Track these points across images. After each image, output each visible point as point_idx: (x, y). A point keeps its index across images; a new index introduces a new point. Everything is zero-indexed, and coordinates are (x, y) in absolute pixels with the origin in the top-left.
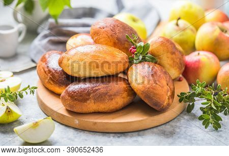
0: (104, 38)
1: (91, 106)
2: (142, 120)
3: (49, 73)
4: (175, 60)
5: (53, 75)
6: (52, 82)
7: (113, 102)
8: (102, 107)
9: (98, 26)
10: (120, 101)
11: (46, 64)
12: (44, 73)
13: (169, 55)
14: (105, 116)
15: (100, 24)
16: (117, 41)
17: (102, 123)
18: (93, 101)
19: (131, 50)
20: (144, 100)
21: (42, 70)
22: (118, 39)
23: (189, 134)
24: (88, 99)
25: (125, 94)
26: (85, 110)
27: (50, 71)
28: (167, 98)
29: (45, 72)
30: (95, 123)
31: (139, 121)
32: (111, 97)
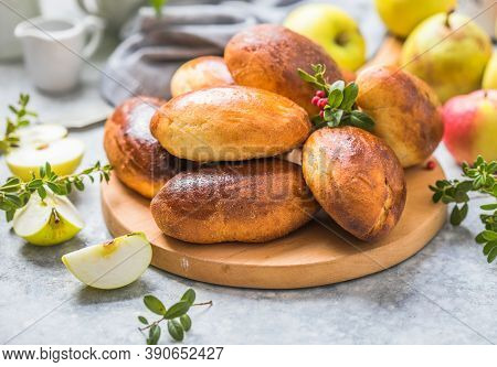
0: (255, 72)
1: (219, 227)
2: (332, 262)
3: (128, 150)
4: (410, 125)
5: (136, 154)
6: (133, 170)
7: (269, 218)
8: (242, 230)
9: (242, 45)
10: (283, 217)
11: (122, 128)
12: (118, 149)
13: (397, 112)
14: (250, 252)
15: (246, 40)
16: (284, 80)
17: (241, 266)
18: (221, 217)
19: (316, 101)
20: (331, 215)
21: (114, 142)
22: (286, 75)
23: (451, 274)
24: (210, 213)
25: (296, 202)
26: (204, 236)
27: (129, 145)
28: (383, 211)
29: (120, 147)
30: (227, 267)
31: (327, 263)
32: (263, 207)
